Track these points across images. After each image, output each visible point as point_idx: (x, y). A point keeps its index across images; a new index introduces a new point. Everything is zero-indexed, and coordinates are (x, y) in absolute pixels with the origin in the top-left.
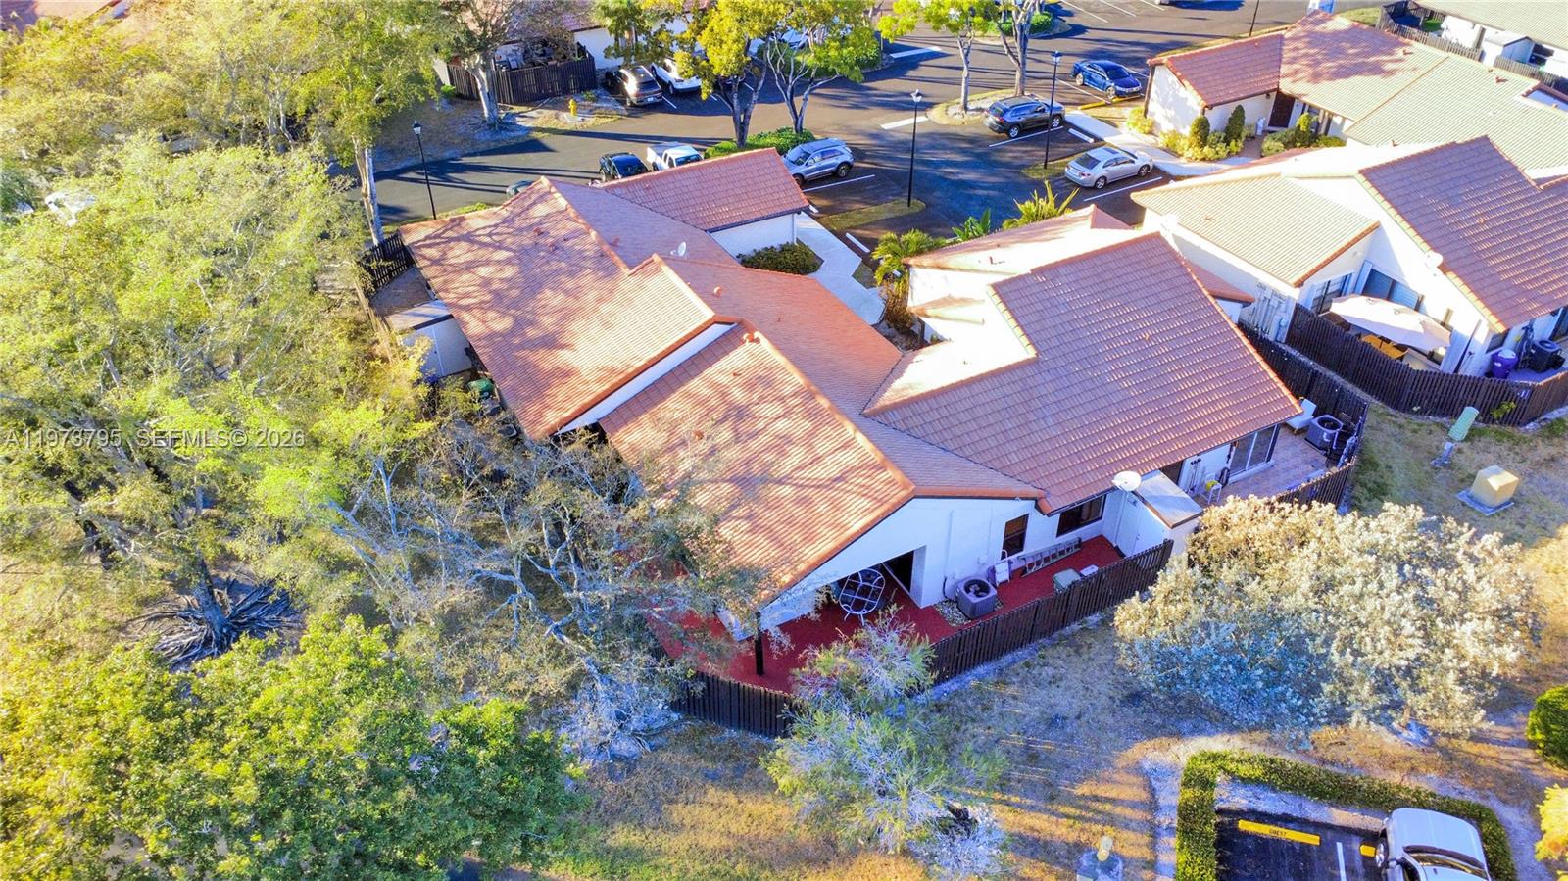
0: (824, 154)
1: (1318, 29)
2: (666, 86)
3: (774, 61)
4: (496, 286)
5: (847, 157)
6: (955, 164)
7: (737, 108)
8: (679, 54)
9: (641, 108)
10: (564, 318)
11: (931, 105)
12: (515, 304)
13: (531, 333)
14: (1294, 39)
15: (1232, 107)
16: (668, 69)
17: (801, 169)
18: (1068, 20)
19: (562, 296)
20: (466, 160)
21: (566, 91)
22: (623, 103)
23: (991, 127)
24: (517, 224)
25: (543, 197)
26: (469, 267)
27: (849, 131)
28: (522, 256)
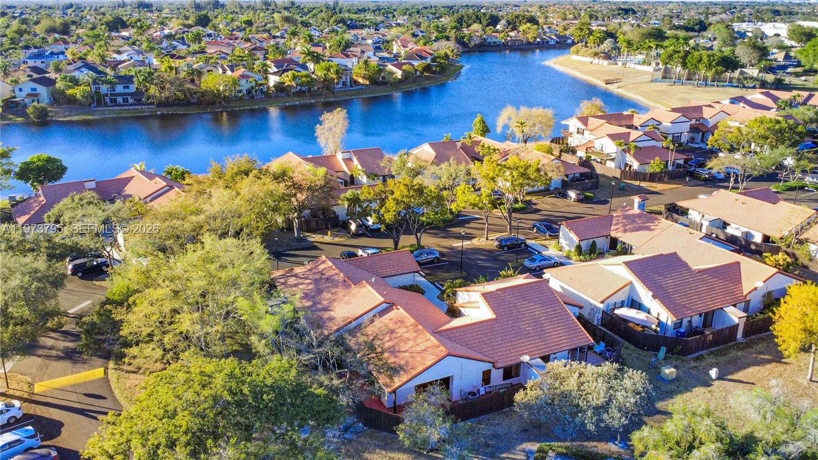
0: (428, 254)
1: (627, 213)
2: (367, 227)
3: (410, 219)
4: (306, 291)
5: (438, 256)
6: (481, 260)
7: (395, 235)
8: (374, 215)
9: (356, 235)
10: (330, 302)
11: (474, 238)
12: (313, 297)
13: (319, 306)
14: (617, 216)
15: (591, 241)
16: (368, 221)
17: (419, 259)
18: (534, 206)
19: (330, 295)
20: (287, 252)
21: (327, 228)
22: (349, 233)
23: (497, 246)
24: (313, 271)
25: (323, 262)
26: (296, 285)
27: (439, 246)
28: (316, 282)
